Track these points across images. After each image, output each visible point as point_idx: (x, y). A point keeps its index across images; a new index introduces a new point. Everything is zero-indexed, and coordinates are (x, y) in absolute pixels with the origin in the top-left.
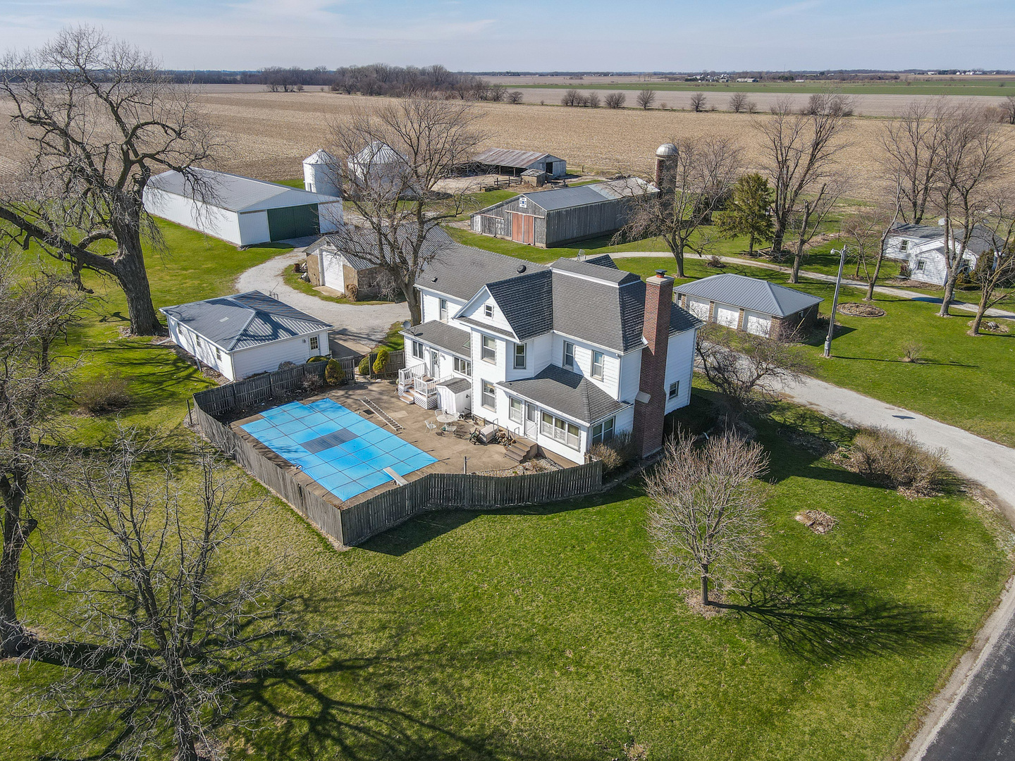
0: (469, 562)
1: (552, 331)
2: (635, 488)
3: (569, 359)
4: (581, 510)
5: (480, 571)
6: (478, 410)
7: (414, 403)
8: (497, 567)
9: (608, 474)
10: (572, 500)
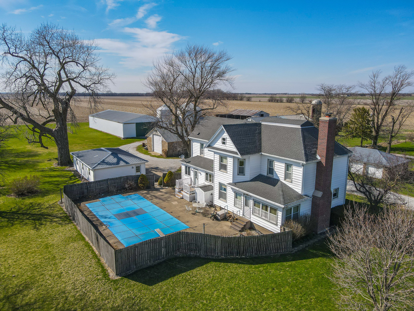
0: (198, 294)
1: (260, 153)
2: (314, 252)
3: (271, 170)
4: (278, 264)
5: (205, 302)
6: (217, 202)
7: (183, 198)
8: (217, 299)
9: (296, 241)
10: (272, 256)
